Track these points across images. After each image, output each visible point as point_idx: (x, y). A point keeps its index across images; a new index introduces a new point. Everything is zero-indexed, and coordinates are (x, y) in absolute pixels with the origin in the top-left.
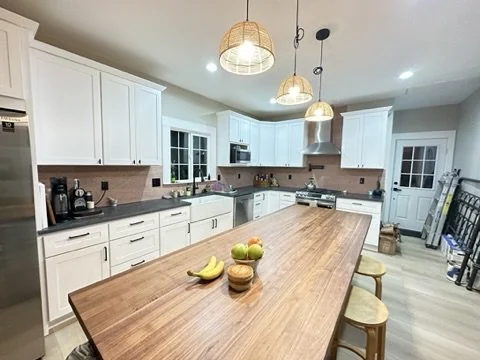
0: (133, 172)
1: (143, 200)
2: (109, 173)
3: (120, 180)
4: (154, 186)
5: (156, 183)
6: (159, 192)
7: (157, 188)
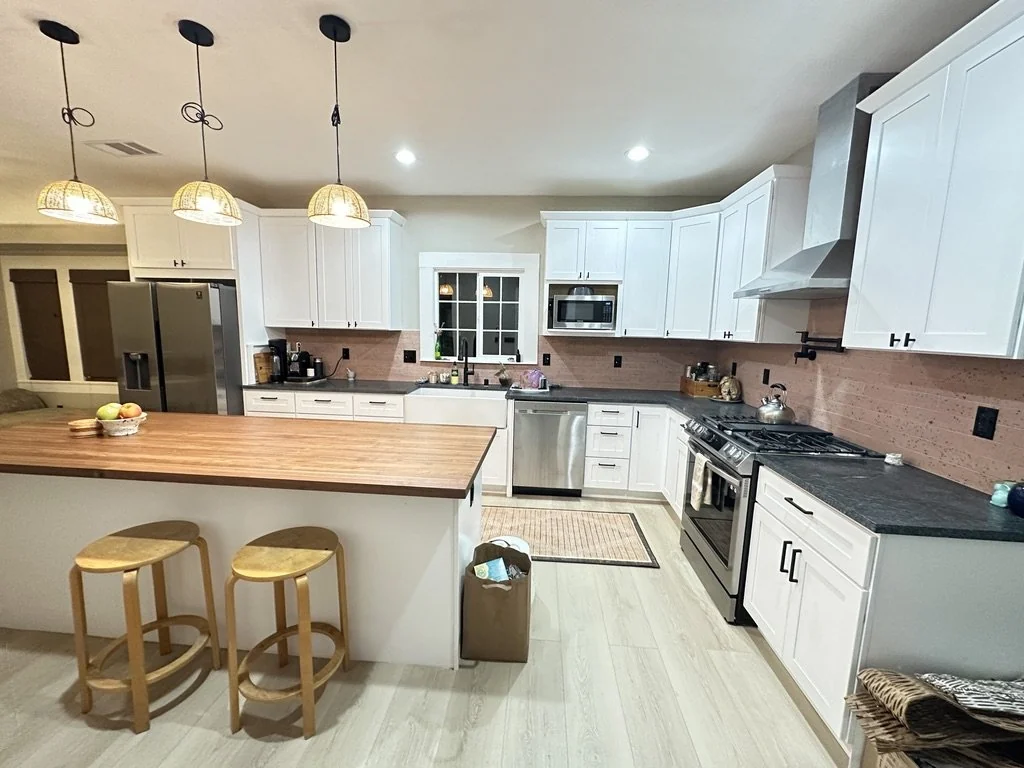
0: (378, 340)
1: (390, 379)
2: (350, 339)
3: (362, 348)
4: (406, 361)
5: (410, 357)
6: (414, 372)
7: (411, 365)
